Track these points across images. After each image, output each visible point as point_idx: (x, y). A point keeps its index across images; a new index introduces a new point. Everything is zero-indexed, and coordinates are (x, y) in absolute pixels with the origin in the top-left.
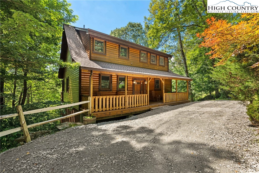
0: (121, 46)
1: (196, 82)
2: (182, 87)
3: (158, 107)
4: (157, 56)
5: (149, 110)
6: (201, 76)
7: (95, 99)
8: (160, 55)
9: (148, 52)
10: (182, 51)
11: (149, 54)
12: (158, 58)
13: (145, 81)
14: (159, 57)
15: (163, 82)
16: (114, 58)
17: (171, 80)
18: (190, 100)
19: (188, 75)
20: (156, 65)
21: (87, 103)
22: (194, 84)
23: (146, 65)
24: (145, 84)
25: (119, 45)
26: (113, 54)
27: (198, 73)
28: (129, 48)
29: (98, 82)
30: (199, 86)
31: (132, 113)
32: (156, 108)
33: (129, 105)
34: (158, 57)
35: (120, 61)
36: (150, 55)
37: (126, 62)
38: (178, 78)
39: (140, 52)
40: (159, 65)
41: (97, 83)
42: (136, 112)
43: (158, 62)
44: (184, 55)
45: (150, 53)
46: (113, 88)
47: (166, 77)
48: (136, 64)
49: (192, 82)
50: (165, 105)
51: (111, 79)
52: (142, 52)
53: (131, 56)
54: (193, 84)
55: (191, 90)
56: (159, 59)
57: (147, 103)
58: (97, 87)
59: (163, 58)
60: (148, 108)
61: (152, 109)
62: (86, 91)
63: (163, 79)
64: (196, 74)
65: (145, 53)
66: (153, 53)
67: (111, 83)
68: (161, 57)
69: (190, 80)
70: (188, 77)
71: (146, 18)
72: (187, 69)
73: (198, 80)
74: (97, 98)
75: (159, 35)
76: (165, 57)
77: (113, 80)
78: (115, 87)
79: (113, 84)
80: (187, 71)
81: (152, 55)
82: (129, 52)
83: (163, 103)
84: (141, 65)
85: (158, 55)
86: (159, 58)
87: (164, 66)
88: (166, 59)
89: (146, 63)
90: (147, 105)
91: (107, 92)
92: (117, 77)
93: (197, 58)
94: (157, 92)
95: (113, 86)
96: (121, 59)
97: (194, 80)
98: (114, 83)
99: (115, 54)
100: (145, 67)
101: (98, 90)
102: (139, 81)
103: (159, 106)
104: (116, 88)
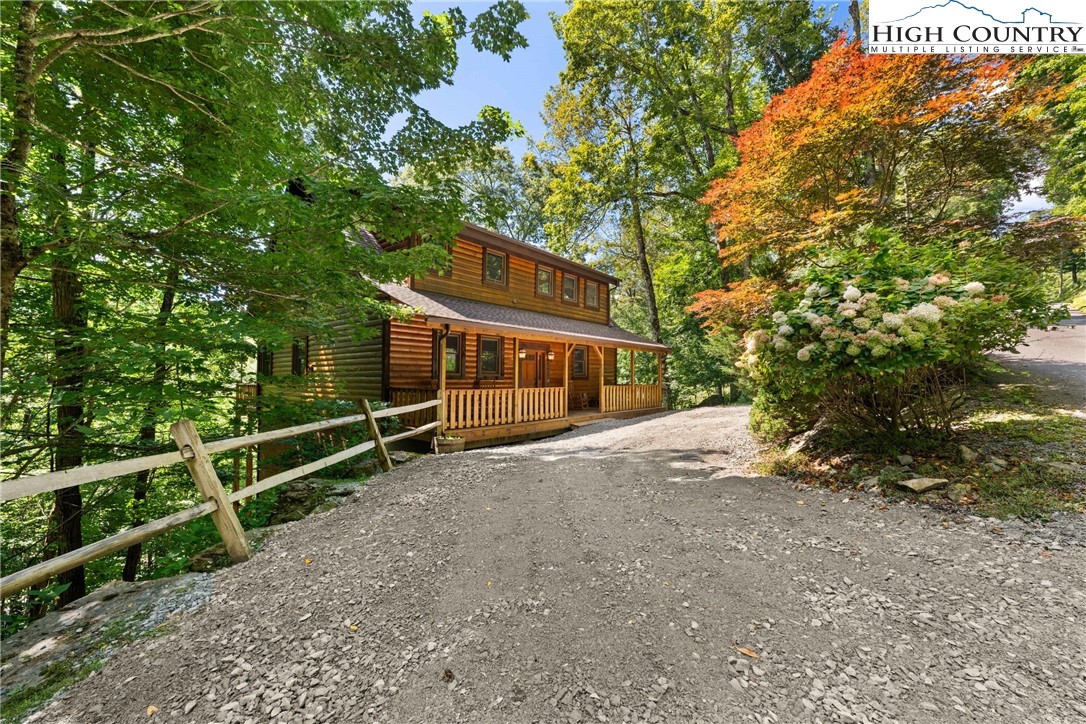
0: (489, 250)
1: (680, 358)
2: (641, 370)
3: (590, 422)
4: (579, 280)
5: (569, 429)
6: (695, 339)
7: (449, 396)
8: (587, 278)
9: (555, 268)
10: (644, 262)
11: (560, 275)
12: (582, 286)
13: (548, 351)
14: (586, 282)
15: (602, 356)
16: (472, 284)
17: (616, 350)
18: (664, 405)
19: (661, 336)
20: (577, 305)
21: (434, 408)
22: (675, 364)
23: (551, 305)
24: (548, 360)
25: (484, 248)
26: (469, 273)
27: (685, 330)
28: (508, 256)
29: (430, 351)
30: (688, 369)
31: (529, 434)
32: (586, 423)
33: (523, 414)
34: (582, 281)
35: (486, 294)
36: (562, 277)
37: (499, 296)
38: (636, 347)
39: (536, 269)
40: (586, 307)
41: (427, 354)
42: (538, 433)
43: (581, 296)
44: (648, 273)
45: (563, 271)
46: (467, 370)
47: (608, 342)
48: (527, 302)
49: (670, 358)
50: (606, 417)
51: (464, 346)
52: (541, 267)
53: (514, 279)
54: (671, 363)
55: (667, 380)
56: (585, 289)
57: (564, 410)
58: (428, 366)
59: (595, 285)
60: (567, 425)
61: (578, 427)
62: (401, 377)
63: (600, 348)
64: (681, 332)
65: (550, 269)
66: (570, 272)
67: (464, 355)
68: (589, 283)
69: (667, 351)
70: (659, 341)
71: (532, 141)
72: (656, 316)
73: (685, 351)
74: (454, 393)
75: (579, 211)
76: (600, 282)
77: (467, 348)
78: (472, 367)
79: (467, 359)
80: (655, 324)
81: (567, 275)
82: (508, 267)
83: (600, 412)
84: (539, 305)
85: (583, 276)
86: (585, 284)
87: (597, 310)
88: (602, 287)
89: (552, 299)
90: (564, 416)
91: (453, 381)
92: (478, 340)
93: (684, 286)
94: (579, 382)
95: (467, 364)
96: (489, 286)
97: (676, 351)
98: (470, 356)
99: (474, 274)
100: (548, 311)
101: (430, 375)
102: (533, 352)
103: (591, 418)
104: (475, 370)
